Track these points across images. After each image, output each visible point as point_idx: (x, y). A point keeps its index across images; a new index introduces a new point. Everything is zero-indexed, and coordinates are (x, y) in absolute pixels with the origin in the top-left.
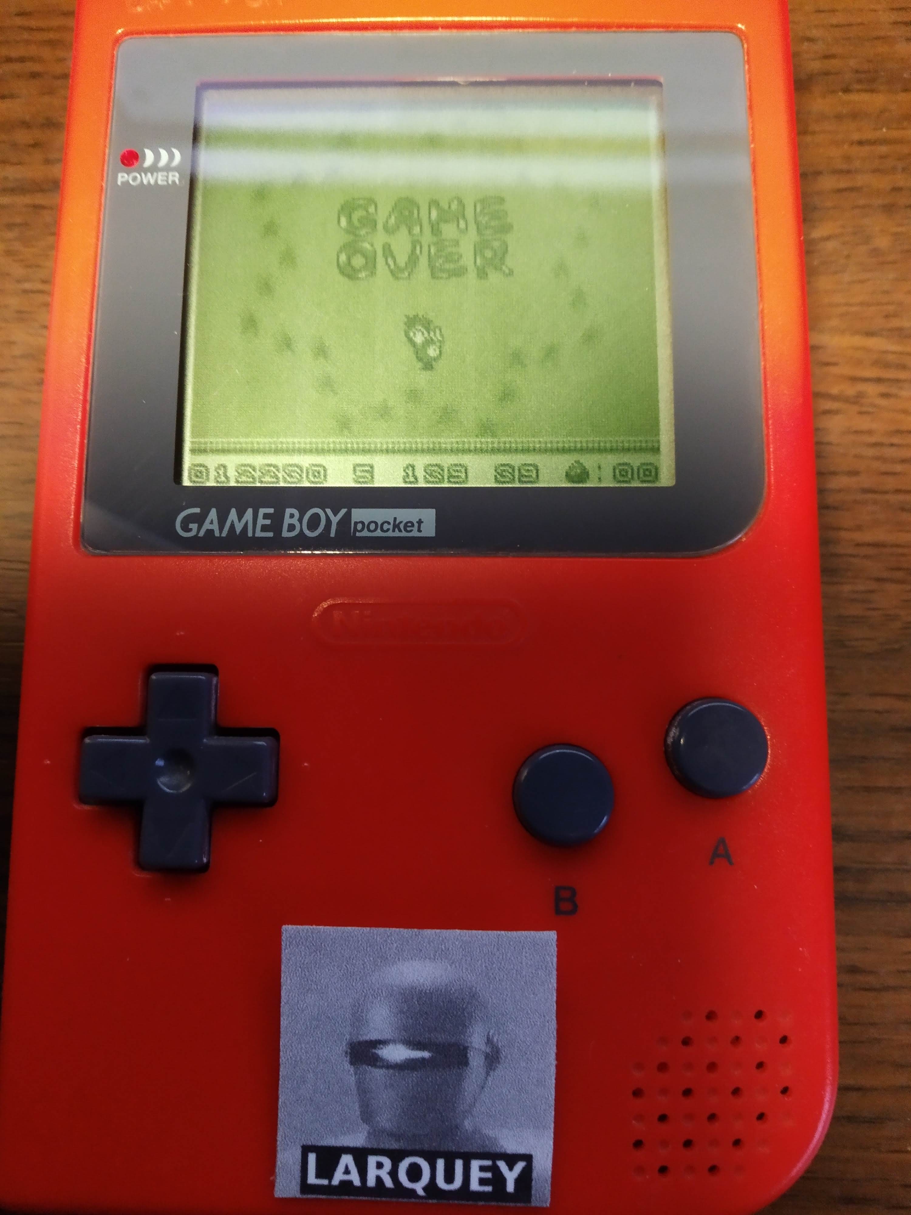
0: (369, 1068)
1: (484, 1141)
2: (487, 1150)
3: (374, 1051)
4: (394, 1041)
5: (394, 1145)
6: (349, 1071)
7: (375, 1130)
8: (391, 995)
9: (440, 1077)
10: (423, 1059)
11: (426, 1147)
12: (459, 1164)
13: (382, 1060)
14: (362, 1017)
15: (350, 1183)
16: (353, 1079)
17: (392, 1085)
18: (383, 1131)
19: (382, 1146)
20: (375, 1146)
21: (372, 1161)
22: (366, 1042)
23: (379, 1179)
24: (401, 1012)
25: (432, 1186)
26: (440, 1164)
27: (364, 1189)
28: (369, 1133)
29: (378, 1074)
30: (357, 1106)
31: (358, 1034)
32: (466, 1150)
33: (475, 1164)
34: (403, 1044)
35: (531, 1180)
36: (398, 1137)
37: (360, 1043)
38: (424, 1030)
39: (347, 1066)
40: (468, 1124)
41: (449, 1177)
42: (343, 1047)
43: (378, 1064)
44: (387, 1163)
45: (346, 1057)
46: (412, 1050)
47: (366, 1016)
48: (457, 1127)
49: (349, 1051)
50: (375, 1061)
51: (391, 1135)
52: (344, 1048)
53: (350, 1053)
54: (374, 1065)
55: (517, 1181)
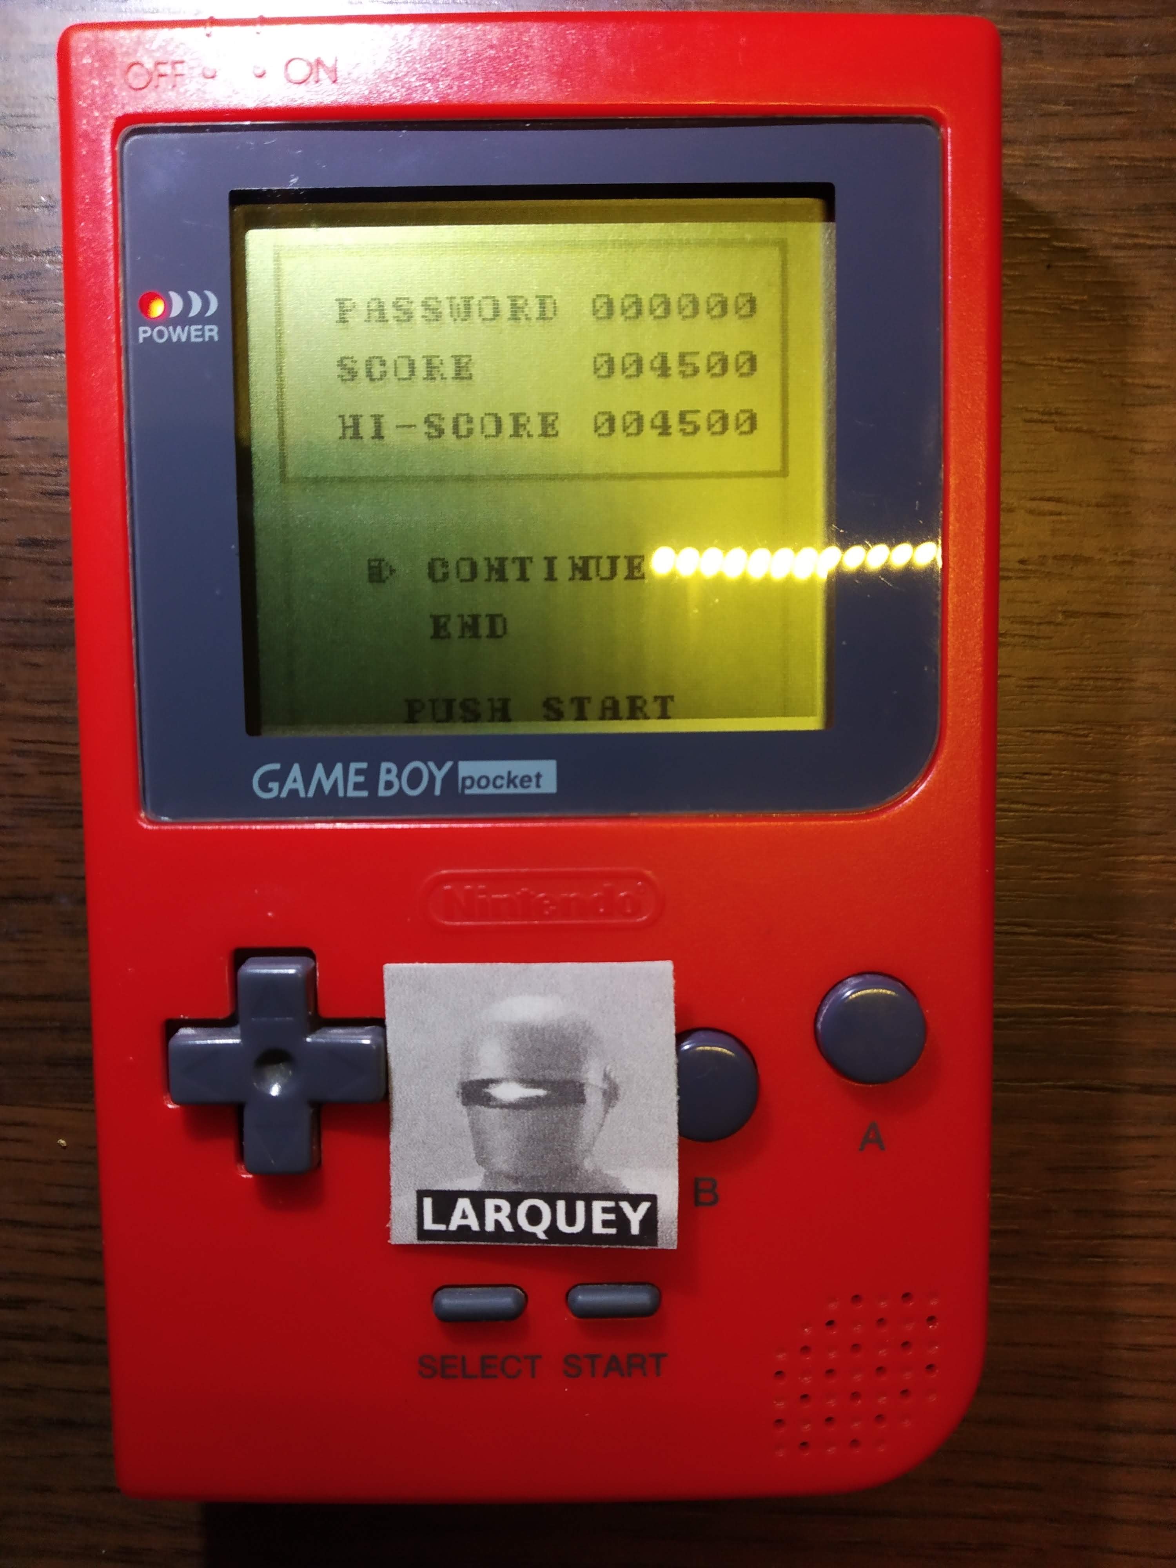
0: (483, 1109)
1: (606, 1181)
2: (609, 1191)
3: (486, 1090)
4: (506, 1080)
5: (513, 1188)
6: (462, 1112)
7: (491, 1173)
8: (501, 1032)
9: (557, 1116)
10: (538, 1097)
11: (545, 1189)
12: (580, 1206)
13: (495, 1099)
14: (472, 1055)
15: (468, 1227)
16: (466, 1121)
17: (506, 1126)
18: (499, 1173)
19: (499, 1189)
20: (492, 1189)
21: (490, 1204)
22: (478, 1081)
23: (498, 1223)
24: (512, 1049)
25: (553, 1229)
26: (561, 1205)
27: (482, 1233)
28: (485, 1176)
29: (492, 1114)
30: (471, 1148)
31: (469, 1074)
32: (588, 1191)
33: (597, 1206)
34: (516, 1081)
35: (656, 1222)
36: (516, 1180)
37: (471, 1082)
38: (538, 1068)
39: (459, 1105)
40: (588, 1165)
41: (571, 1219)
42: (452, 1088)
43: (491, 1103)
44: (506, 1206)
45: (458, 1097)
46: (527, 1087)
47: (476, 1054)
48: (577, 1168)
49: (461, 1091)
50: (488, 1101)
51: (508, 1177)
52: (456, 1088)
53: (462, 1094)
54: (488, 1106)
55: (643, 1223)
